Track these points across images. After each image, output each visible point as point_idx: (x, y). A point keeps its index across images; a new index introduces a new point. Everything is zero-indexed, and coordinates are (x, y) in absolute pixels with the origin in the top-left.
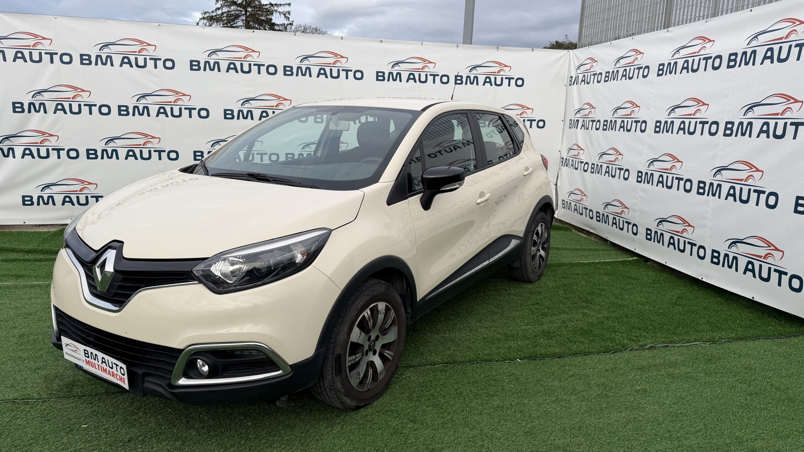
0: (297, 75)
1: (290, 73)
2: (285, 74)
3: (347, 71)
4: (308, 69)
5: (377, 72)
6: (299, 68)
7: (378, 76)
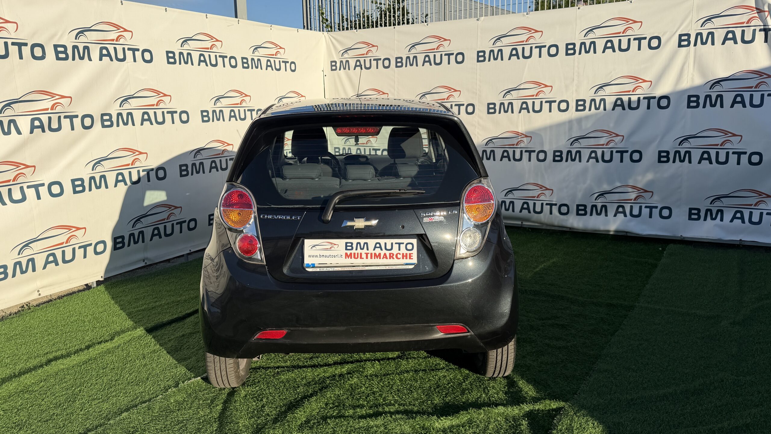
0: (74, 59)
1: (63, 56)
2: (58, 58)
3: (134, 50)
4: (86, 48)
5: (168, 52)
6: (75, 47)
7: (168, 58)
